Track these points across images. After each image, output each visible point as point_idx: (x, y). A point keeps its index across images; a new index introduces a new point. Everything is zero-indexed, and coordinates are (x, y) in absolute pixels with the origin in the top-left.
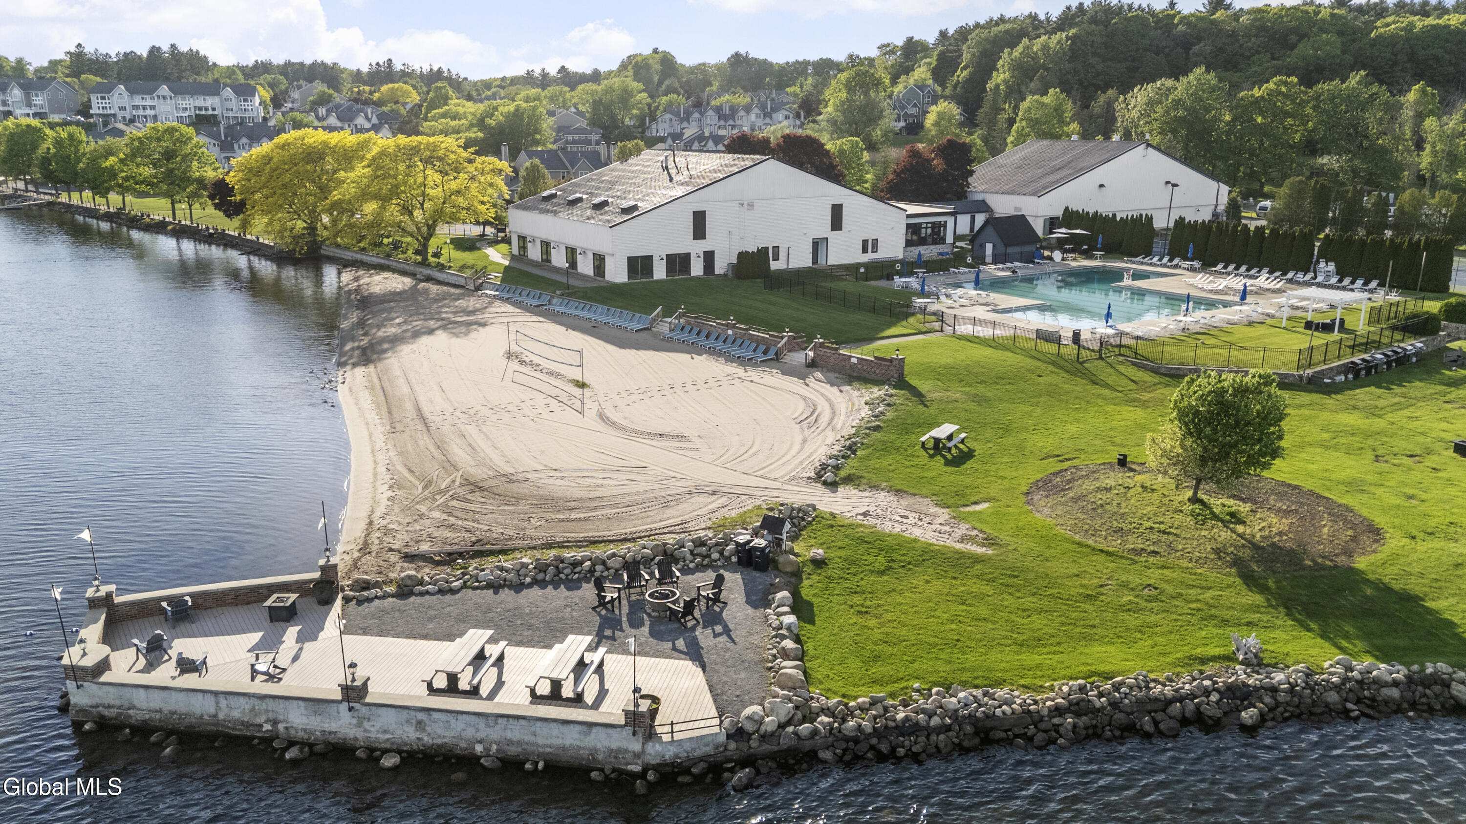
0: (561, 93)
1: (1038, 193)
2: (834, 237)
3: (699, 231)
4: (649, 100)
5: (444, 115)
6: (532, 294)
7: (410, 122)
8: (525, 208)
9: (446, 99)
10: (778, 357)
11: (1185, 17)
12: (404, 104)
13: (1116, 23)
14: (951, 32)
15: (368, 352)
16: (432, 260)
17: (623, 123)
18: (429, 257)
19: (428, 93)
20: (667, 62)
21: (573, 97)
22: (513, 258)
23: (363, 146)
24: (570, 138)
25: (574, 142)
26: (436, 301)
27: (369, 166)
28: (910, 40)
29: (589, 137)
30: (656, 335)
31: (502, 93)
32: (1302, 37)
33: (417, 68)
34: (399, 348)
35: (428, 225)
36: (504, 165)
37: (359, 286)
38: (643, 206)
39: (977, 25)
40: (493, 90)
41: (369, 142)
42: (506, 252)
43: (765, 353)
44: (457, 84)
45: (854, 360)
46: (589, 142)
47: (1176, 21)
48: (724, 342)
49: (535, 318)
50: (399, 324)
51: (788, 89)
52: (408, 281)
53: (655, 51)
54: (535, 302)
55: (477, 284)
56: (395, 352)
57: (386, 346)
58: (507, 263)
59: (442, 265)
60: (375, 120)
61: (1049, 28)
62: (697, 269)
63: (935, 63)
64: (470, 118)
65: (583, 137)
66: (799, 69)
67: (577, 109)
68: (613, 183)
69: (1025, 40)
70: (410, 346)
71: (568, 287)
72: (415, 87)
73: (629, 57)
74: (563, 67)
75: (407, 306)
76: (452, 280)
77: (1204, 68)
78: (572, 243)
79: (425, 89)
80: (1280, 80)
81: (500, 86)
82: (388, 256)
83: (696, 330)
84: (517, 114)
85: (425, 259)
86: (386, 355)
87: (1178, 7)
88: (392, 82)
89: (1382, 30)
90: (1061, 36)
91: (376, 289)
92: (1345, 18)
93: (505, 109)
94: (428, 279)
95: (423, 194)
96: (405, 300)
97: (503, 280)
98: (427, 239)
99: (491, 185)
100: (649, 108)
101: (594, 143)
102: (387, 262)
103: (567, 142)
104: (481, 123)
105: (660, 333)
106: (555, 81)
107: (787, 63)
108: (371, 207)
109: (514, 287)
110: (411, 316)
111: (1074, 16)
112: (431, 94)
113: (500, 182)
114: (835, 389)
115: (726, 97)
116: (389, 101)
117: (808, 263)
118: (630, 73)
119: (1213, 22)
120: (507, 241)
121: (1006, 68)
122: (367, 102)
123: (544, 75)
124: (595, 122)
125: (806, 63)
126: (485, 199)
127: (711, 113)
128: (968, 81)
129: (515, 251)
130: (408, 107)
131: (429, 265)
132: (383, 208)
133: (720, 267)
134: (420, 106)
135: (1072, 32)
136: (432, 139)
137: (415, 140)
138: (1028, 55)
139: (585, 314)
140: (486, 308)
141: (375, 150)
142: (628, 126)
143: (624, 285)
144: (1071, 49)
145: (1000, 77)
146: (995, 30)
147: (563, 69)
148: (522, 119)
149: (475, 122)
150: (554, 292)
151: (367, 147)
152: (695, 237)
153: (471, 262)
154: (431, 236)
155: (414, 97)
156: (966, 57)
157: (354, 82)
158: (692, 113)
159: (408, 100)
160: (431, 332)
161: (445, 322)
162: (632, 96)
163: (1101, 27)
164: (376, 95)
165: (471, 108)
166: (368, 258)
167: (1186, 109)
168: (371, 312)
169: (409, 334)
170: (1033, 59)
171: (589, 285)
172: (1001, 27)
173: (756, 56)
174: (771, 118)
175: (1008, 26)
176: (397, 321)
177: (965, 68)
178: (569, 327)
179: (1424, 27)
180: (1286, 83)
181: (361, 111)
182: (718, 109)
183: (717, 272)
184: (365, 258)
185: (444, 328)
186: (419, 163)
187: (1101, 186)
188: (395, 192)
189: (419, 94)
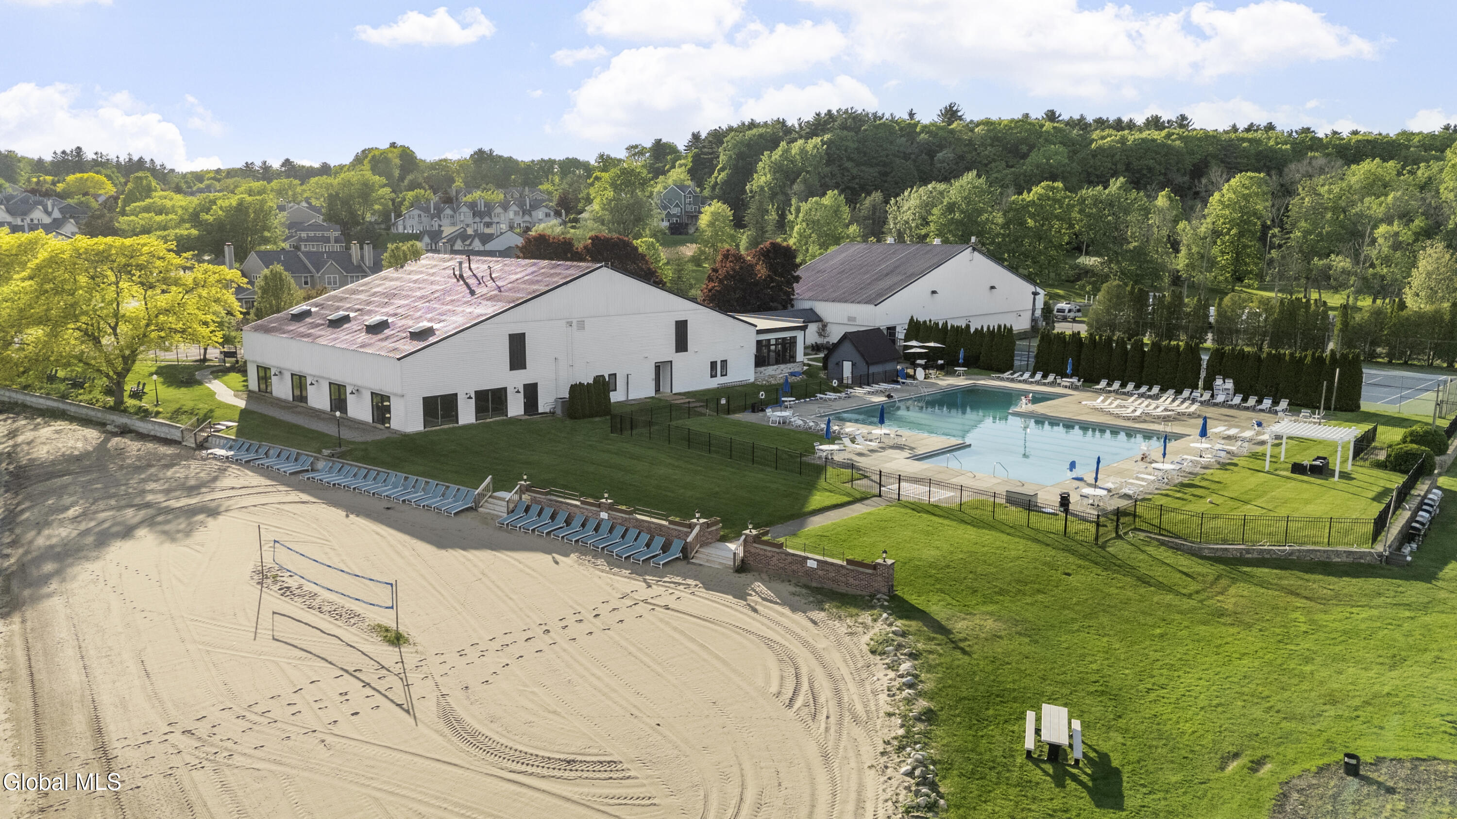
0: (290, 186)
1: (875, 300)
2: (679, 360)
3: (518, 359)
4: (393, 195)
5: (147, 210)
6: (284, 455)
7: (102, 216)
8: (267, 330)
9: (148, 192)
10: (686, 554)
11: (925, 127)
12: (96, 197)
13: (866, 130)
14: (703, 135)
15: (15, 586)
16: (130, 402)
17: (363, 219)
18: (126, 399)
19: (126, 184)
20: (407, 157)
21: (304, 191)
22: (251, 396)
23: (29, 248)
24: (304, 235)
25: (309, 239)
26: (138, 469)
27: (31, 278)
28: (658, 142)
29: (326, 234)
30: (487, 519)
31: (218, 185)
32: (1032, 147)
33: (112, 157)
34: (71, 571)
35: (123, 357)
36: (233, 274)
37: (15, 446)
38: (442, 328)
39: (731, 129)
40: (206, 182)
41: (36, 243)
42: (240, 386)
43: (665, 548)
44: (164, 176)
45: (812, 564)
46: (327, 240)
47: (918, 130)
48: (596, 529)
49: (295, 496)
50: (75, 519)
51: (540, 187)
52: (93, 435)
53: (393, 145)
54: (291, 468)
55: (199, 439)
56: (64, 580)
57: (49, 567)
58: (242, 404)
59: (146, 411)
60: (57, 214)
61: (803, 133)
62: (515, 407)
63: (690, 165)
64: (180, 212)
65: (319, 234)
66: (545, 168)
67: (309, 204)
68: (391, 296)
69: (783, 144)
70: (90, 566)
71: (339, 442)
72: (109, 177)
73: (364, 151)
74: (287, 160)
75: (89, 482)
76: (162, 432)
77: (975, 172)
78: (339, 379)
79: (123, 180)
80: (1048, 186)
81: (214, 179)
82: (64, 397)
83: (548, 512)
84: (241, 208)
85: (119, 402)
86: (45, 590)
87: (917, 118)
88: (82, 171)
89: (1100, 142)
90: (817, 140)
91: (42, 452)
92: (1064, 131)
93: (226, 203)
94: (125, 431)
95: (116, 315)
96: (86, 471)
97: (240, 432)
98: (122, 375)
99: (217, 301)
100: (393, 204)
101: (332, 240)
102: (61, 406)
103: (300, 239)
104: (194, 218)
105: (494, 517)
106: (278, 174)
107: (533, 161)
108: (35, 333)
109: (256, 443)
110: (96, 501)
111: (826, 123)
112: (130, 186)
113: (230, 297)
114: (799, 617)
115: (477, 194)
116: (75, 193)
117: (653, 394)
118: (367, 165)
119: (952, 132)
120: (241, 369)
121: (767, 170)
122: (47, 194)
123: (266, 168)
124: (332, 217)
125: (552, 162)
126: (209, 318)
127: (464, 209)
128: (725, 183)
129: (253, 385)
130: (101, 199)
131: (125, 411)
132: (54, 334)
133: (545, 404)
134: (116, 199)
135: (826, 137)
136: (128, 242)
137: (102, 242)
138: (786, 159)
139: (369, 485)
140: (215, 479)
141: (42, 255)
142: (370, 222)
143: (418, 434)
144: (827, 154)
145: (762, 178)
146: (749, 133)
147: (287, 162)
148: (247, 214)
149: (186, 217)
150: (320, 452)
151: (32, 249)
152: (512, 368)
153: (189, 405)
154: (128, 371)
155: (109, 189)
156: (723, 158)
157: (34, 171)
158: (443, 210)
159: (102, 192)
160: (127, 532)
161: (150, 511)
162: (373, 191)
163: (853, 134)
164: (60, 187)
165: (180, 201)
166: (34, 400)
167: (962, 212)
168: (29, 497)
169: (90, 540)
170: (792, 162)
171: (369, 438)
172: (754, 131)
173: (500, 154)
174: (531, 215)
175: (761, 130)
176: (71, 513)
177: (723, 169)
178: (352, 509)
179: (1135, 140)
180: (1052, 189)
181: (40, 203)
182: (472, 206)
183: (541, 410)
184: (29, 400)
185: (150, 522)
186: (109, 273)
187: (934, 292)
188: (71, 314)
189: (115, 185)
